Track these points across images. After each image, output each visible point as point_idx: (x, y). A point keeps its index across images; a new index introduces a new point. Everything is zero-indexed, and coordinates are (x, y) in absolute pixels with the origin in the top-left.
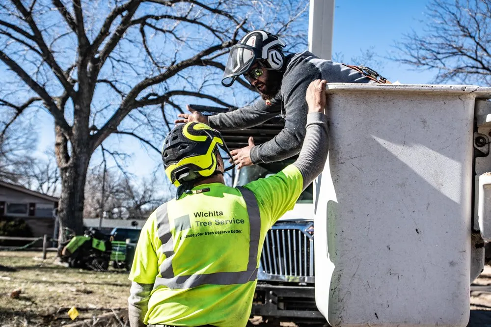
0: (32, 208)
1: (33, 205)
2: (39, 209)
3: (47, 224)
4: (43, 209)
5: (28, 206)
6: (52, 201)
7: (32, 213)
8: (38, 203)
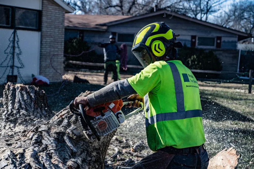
0: (219, 41)
1: (219, 38)
2: (224, 42)
3: (232, 55)
4: (229, 42)
5: (216, 39)
6: (236, 34)
7: (219, 45)
8: (224, 37)
